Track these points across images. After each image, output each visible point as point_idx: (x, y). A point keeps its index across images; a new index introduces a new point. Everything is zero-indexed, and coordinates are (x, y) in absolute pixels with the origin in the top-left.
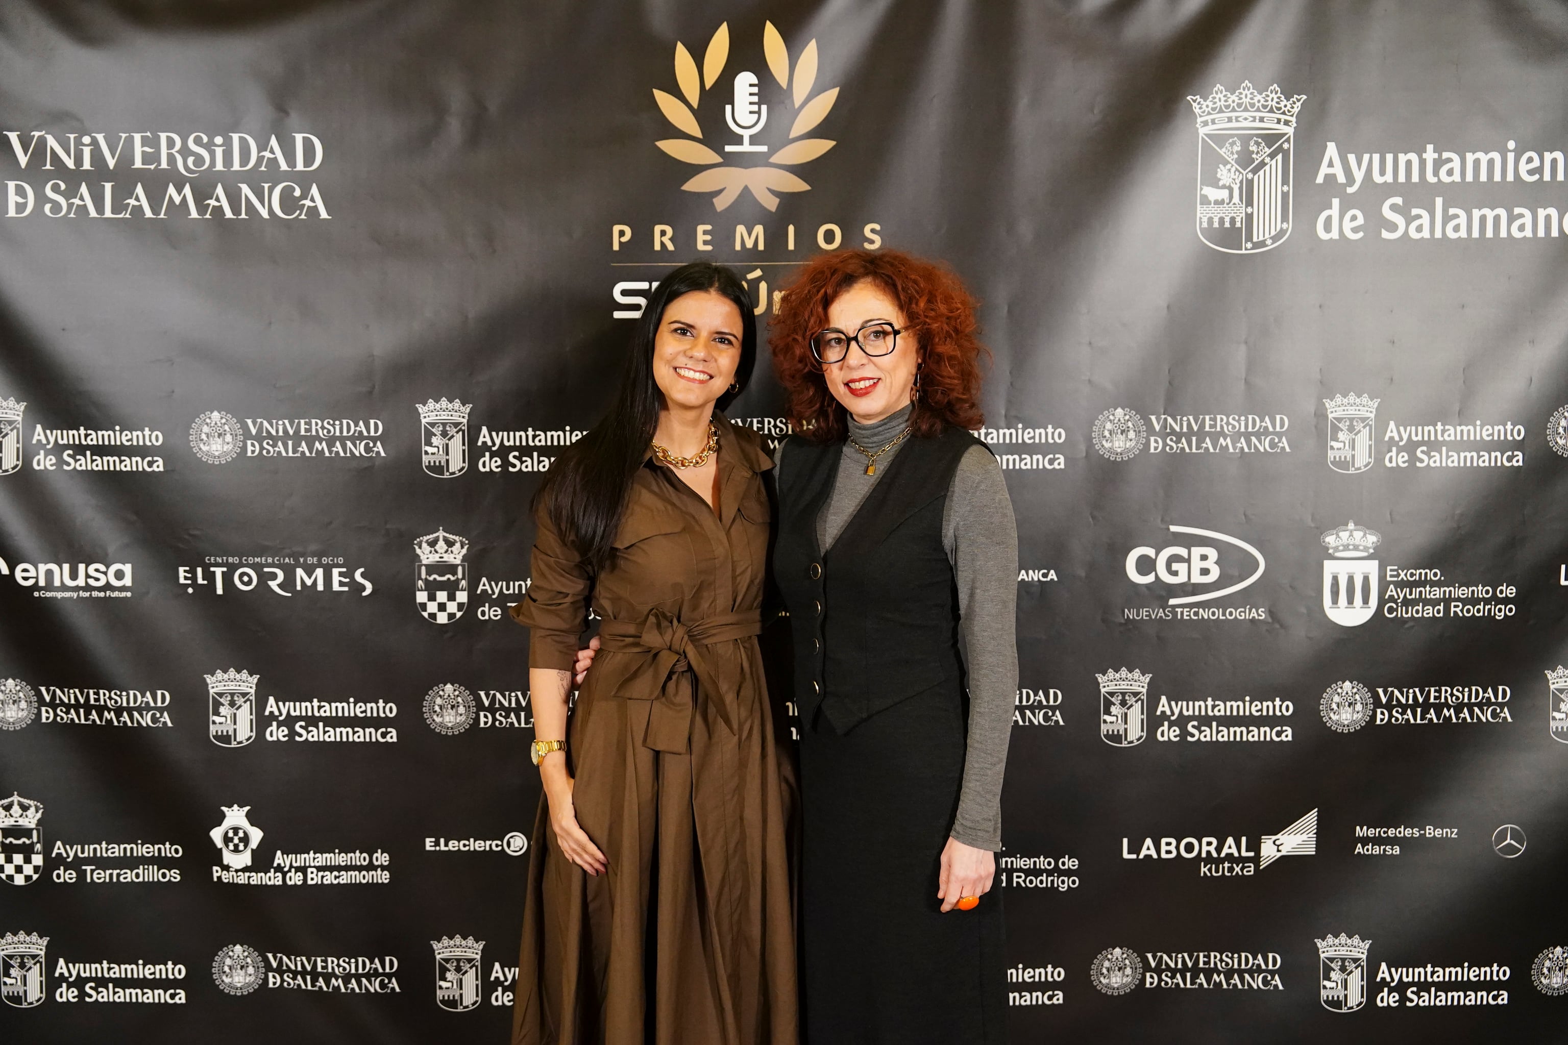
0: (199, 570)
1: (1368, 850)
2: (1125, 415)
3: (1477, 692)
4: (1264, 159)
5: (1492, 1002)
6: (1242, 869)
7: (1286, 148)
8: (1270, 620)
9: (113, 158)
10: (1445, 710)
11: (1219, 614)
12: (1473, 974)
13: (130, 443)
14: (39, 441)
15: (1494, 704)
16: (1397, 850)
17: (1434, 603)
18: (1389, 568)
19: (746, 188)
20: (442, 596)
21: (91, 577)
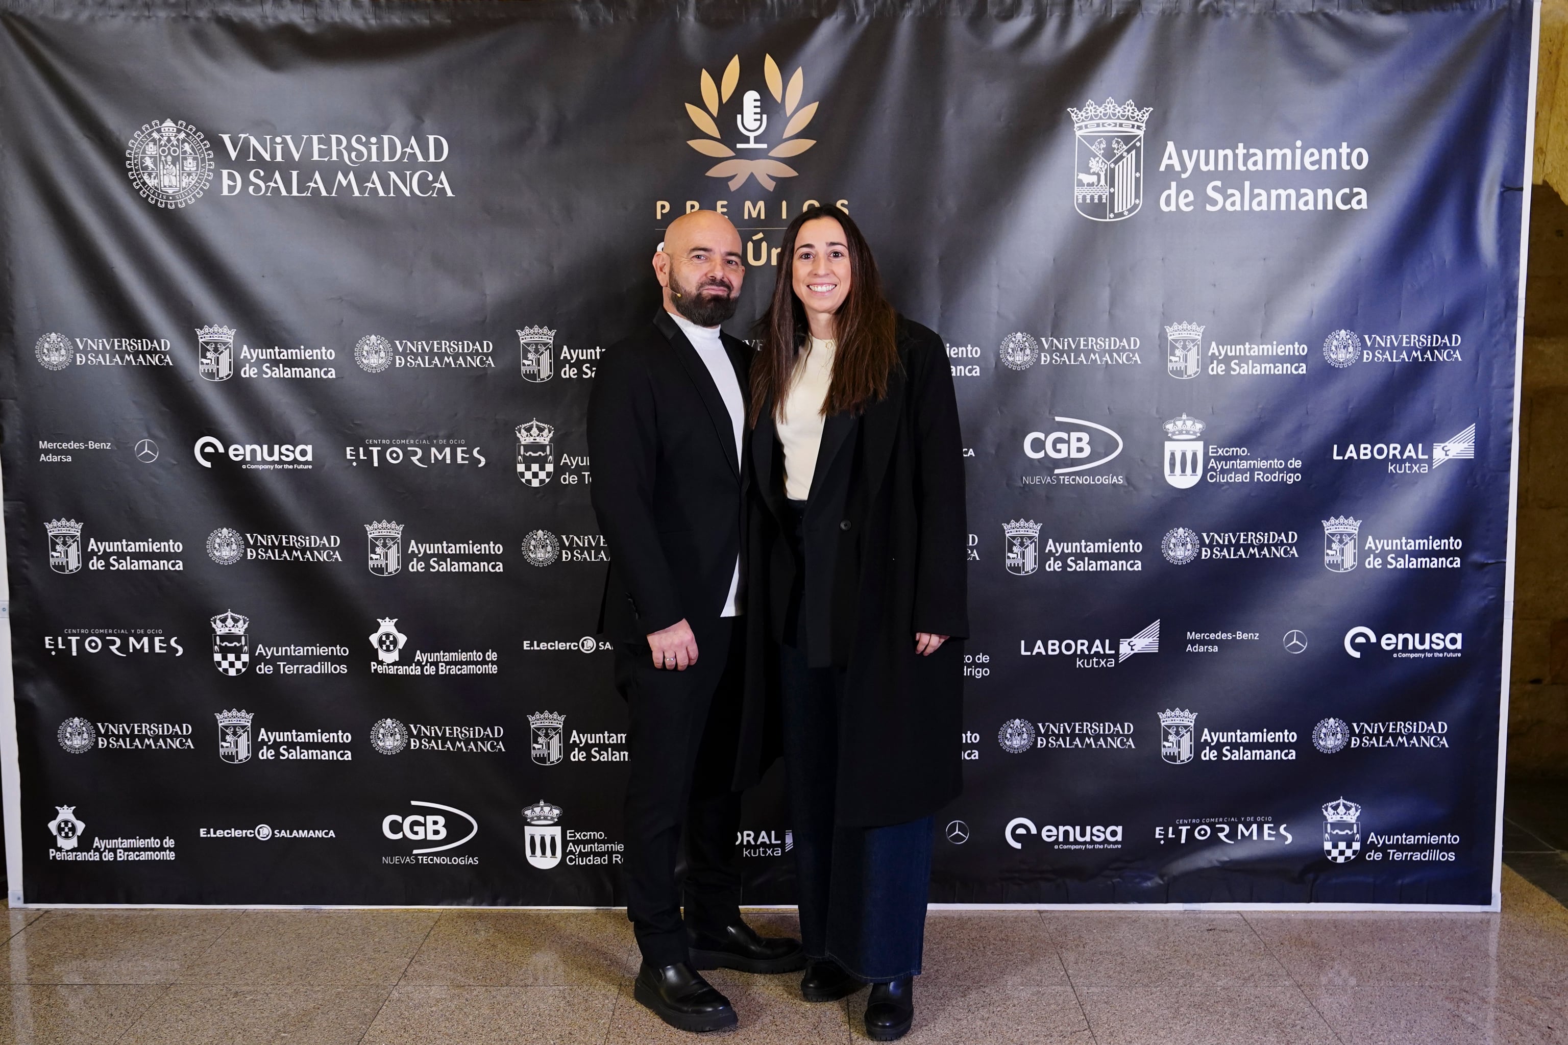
0: (361, 449)
1: (1195, 649)
2: (1023, 337)
3: (1274, 536)
4: (1122, 154)
5: (1284, 758)
6: (1106, 663)
7: (1138, 146)
8: (1126, 484)
9: (298, 153)
10: (1251, 549)
11: (1089, 480)
12: (1270, 737)
13: (311, 358)
14: (245, 357)
16: (1216, 649)
17: (1243, 472)
18: (1211, 447)
19: (752, 174)
20: (535, 467)
21: (283, 454)
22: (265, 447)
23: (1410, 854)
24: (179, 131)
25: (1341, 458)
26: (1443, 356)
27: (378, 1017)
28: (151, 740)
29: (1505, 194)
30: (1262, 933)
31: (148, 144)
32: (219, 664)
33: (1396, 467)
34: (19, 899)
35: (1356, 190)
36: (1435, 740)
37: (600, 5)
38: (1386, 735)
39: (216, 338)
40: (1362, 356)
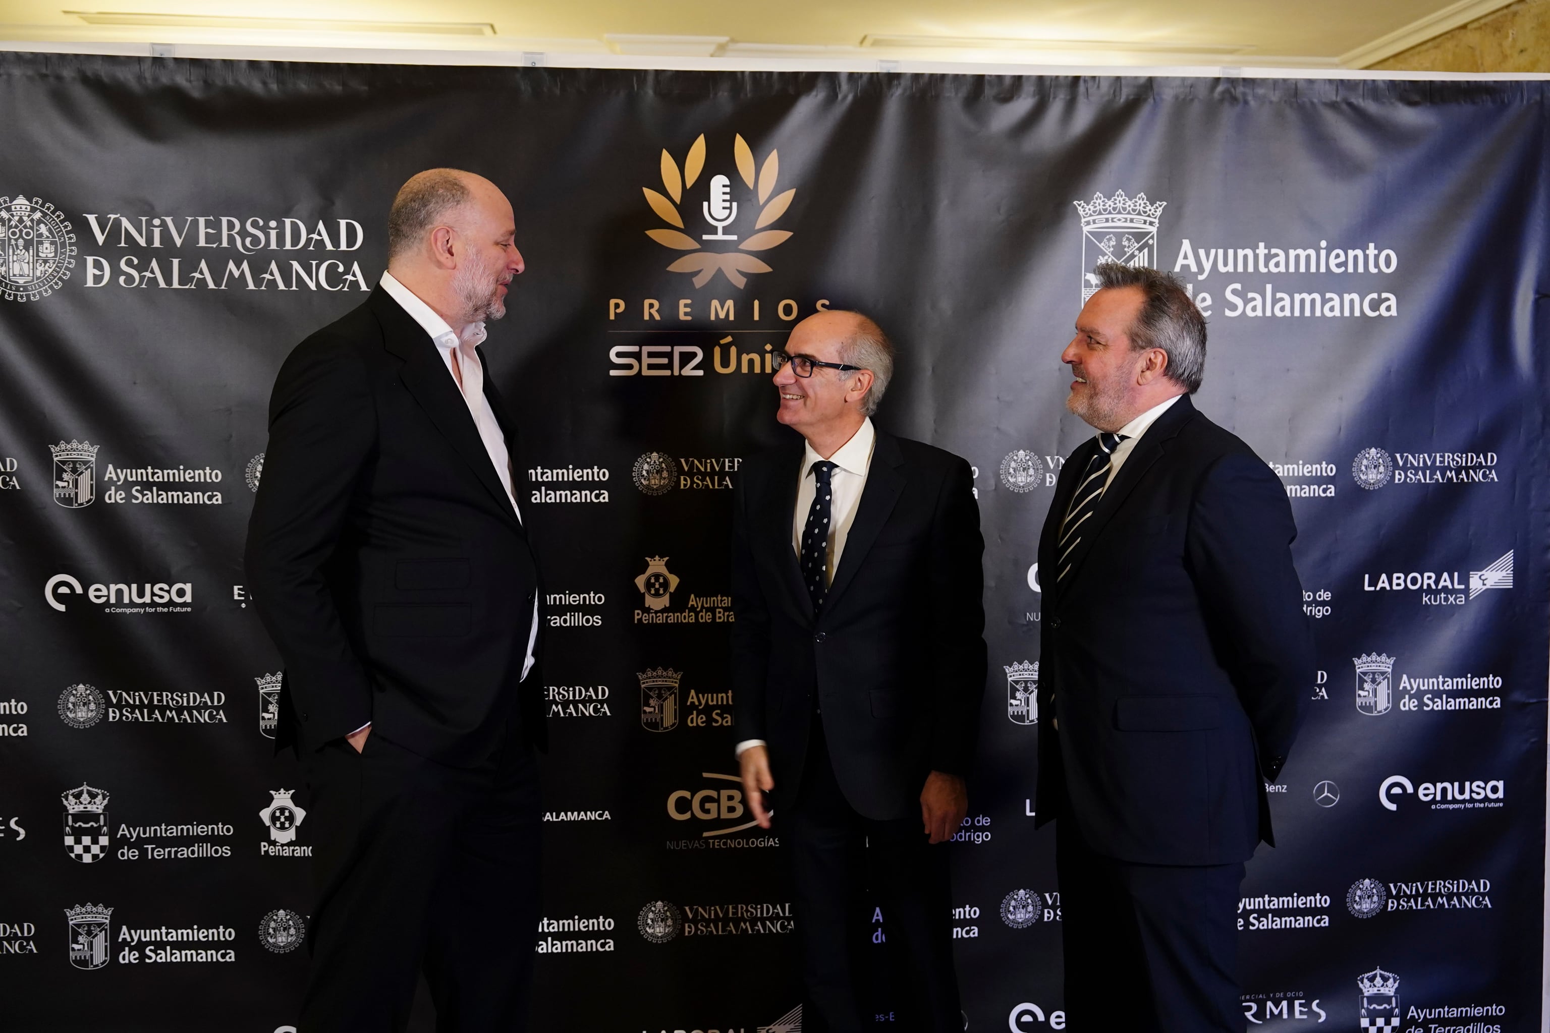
2: (1026, 455)
4: (1133, 252)
7: (1151, 243)
9: (180, 238)
12: (1301, 902)
13: (192, 480)
14: (110, 478)
19: (719, 269)
21: (156, 595)
22: (134, 587)
24: (33, 210)
25: (1372, 589)
26: (1478, 477)
29: (1540, 301)
32: (71, 849)
33: (1431, 598)
35: (1384, 295)
36: (1478, 900)
37: (545, 75)
38: (1425, 896)
39: (74, 456)
40: (1393, 476)
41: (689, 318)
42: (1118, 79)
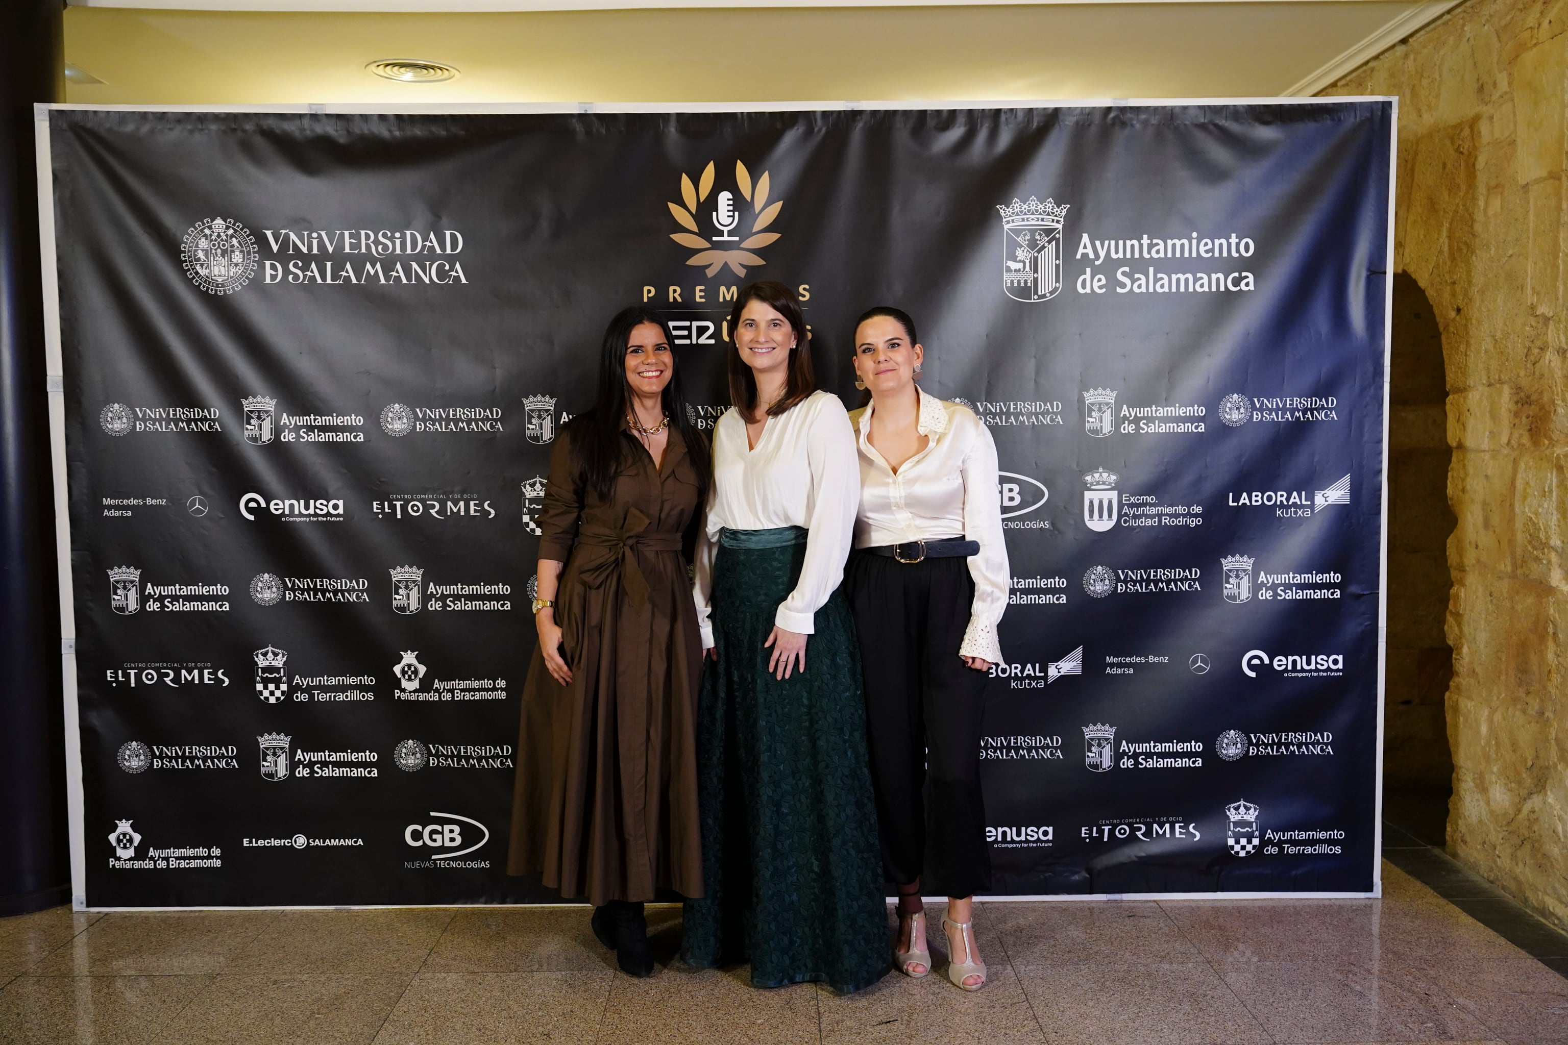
0: (386, 503)
3: (1179, 572)
4: (1044, 244)
5: (1192, 765)
6: (1036, 684)
7: (1057, 237)
8: (1052, 528)
9: (332, 246)
10: (1160, 584)
11: (1020, 525)
12: (1179, 747)
14: (285, 423)
15: (1190, 579)
17: (1152, 517)
18: (1124, 495)
19: (726, 263)
21: (318, 508)
22: (302, 502)
23: (1302, 848)
24: (228, 228)
25: (1236, 504)
26: (1321, 416)
27: (402, 999)
28: (200, 761)
29: (1371, 277)
30: (1176, 919)
31: (200, 239)
32: (261, 693)
33: (1283, 511)
34: (82, 903)
35: (1244, 274)
36: (1322, 748)
37: (594, 119)
38: (1279, 745)
39: (259, 407)
40: (1252, 416)
41: (703, 300)
42: (1031, 110)
